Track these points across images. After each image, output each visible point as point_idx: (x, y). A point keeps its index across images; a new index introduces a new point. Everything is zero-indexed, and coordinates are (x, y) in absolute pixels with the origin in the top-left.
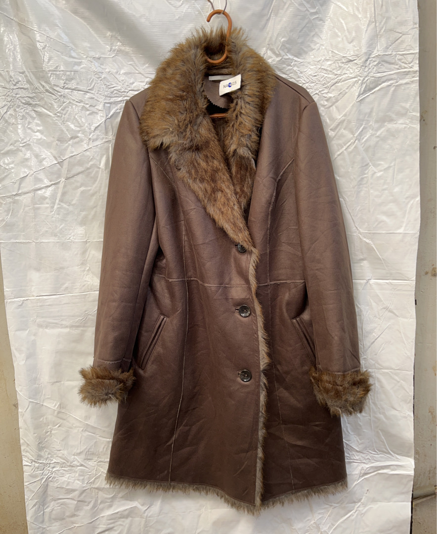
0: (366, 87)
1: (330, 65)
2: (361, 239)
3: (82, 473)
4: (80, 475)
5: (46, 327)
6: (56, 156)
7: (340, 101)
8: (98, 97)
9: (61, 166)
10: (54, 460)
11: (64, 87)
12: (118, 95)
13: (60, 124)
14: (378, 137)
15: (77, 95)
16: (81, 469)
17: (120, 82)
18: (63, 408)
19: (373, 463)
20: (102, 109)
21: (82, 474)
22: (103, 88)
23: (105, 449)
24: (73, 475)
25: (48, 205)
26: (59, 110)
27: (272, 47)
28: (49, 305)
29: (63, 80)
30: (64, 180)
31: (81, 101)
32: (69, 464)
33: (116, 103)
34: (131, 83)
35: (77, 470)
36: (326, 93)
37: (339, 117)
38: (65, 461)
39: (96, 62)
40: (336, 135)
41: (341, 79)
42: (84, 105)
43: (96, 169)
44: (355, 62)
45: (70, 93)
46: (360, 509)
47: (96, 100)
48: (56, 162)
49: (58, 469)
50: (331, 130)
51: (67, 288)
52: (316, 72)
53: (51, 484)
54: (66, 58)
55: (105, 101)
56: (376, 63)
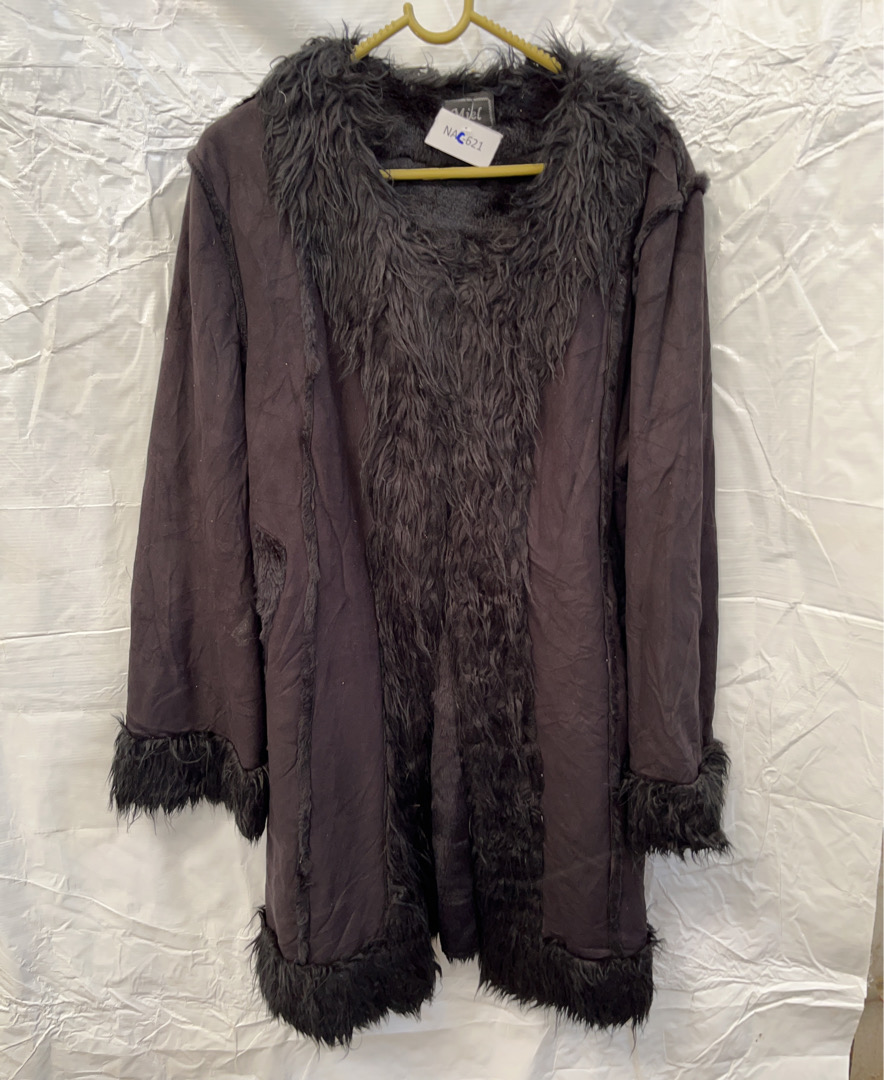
0: (824, 130)
1: (735, 69)
2: (783, 507)
3: (128, 1023)
4: (122, 1027)
5: (25, 710)
6: (25, 292)
7: (754, 166)
8: (129, 137)
9: (39, 318)
10: (61, 996)
11: (36, 108)
12: (181, 132)
13: (30, 209)
14: (847, 261)
15: (72, 131)
16: (124, 1015)
17: (185, 95)
18: (75, 886)
19: (778, 983)
20: (142, 170)
21: (126, 1024)
22: (142, 111)
23: (178, 973)
24: (106, 1026)
25: (10, 419)
26: (27, 170)
27: (588, 15)
28: (28, 659)
29: (35, 91)
30: (47, 353)
31: (83, 148)
32: (95, 1005)
33: (175, 152)
34: (215, 101)
35: (114, 1016)
36: (721, 142)
37: (749, 206)
38: (86, 1000)
39: (122, 40)
40: (738, 251)
41: (760, 108)
42: (94, 158)
43: (131, 329)
44: (799, 63)
45: (54, 126)
46: (740, 1070)
47: (124, 144)
48: (26, 308)
49: (70, 1015)
50: (728, 237)
51: (72, 618)
52: (697, 86)
53: (57, 1046)
54: (40, 31)
55: (149, 148)
56: (851, 70)
